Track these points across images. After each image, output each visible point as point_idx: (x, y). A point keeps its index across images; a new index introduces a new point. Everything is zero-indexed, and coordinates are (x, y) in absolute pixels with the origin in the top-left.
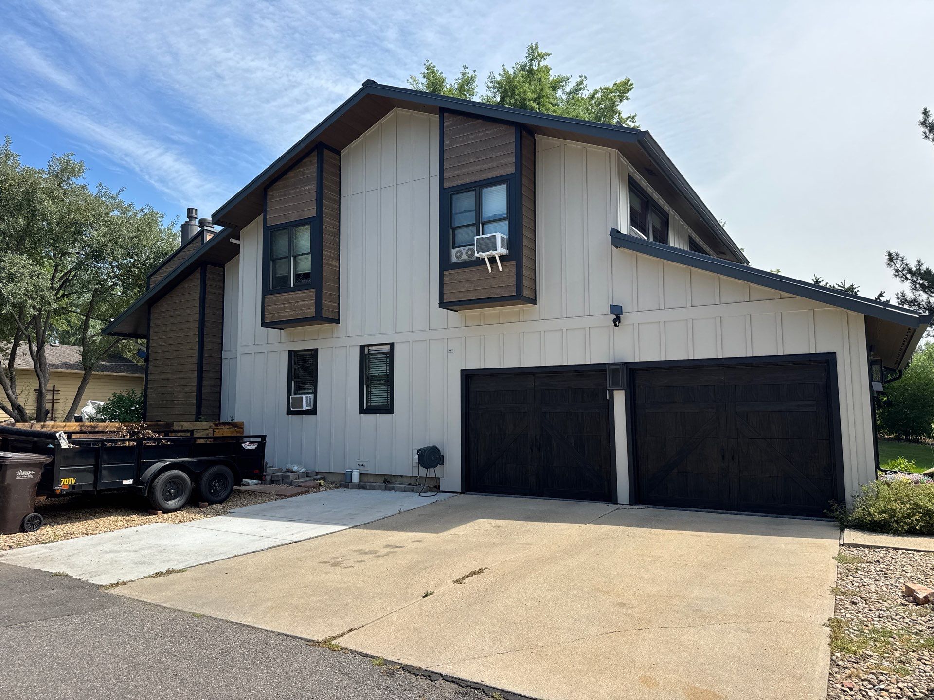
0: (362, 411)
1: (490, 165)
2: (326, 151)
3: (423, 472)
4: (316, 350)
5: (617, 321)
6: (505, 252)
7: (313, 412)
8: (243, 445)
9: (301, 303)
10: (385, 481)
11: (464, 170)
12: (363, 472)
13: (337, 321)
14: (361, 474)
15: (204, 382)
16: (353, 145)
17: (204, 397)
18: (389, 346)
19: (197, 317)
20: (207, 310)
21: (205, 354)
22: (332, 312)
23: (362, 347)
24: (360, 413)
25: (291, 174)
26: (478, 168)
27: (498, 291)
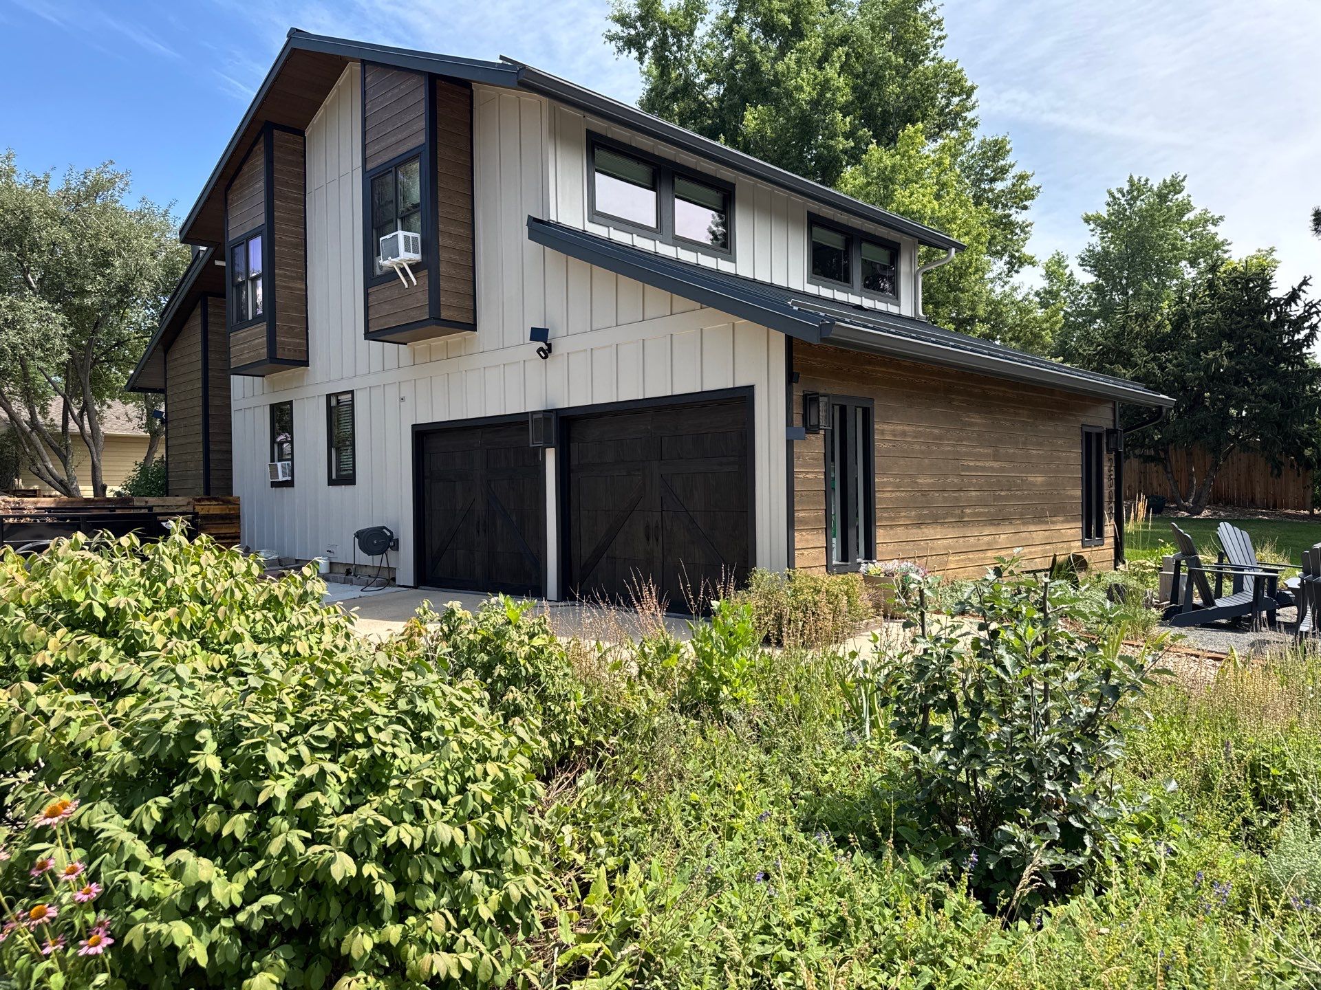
0: (331, 482)
1: (405, 134)
2: (276, 132)
3: (363, 558)
4: (291, 403)
5: (546, 352)
6: (417, 257)
7: (289, 484)
8: (164, 524)
9: (257, 341)
10: (348, 572)
11: (383, 144)
12: (334, 561)
13: (306, 363)
14: (331, 563)
15: (212, 447)
16: (315, 120)
17: (212, 466)
18: (350, 396)
19: (199, 365)
20: (211, 356)
21: (212, 411)
22: (300, 351)
23: (329, 397)
24: (329, 484)
25: (245, 168)
26: (394, 139)
27: (413, 313)
